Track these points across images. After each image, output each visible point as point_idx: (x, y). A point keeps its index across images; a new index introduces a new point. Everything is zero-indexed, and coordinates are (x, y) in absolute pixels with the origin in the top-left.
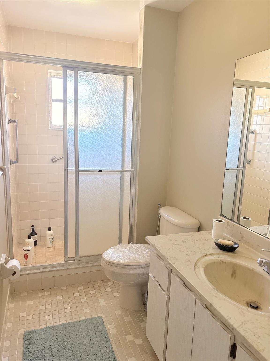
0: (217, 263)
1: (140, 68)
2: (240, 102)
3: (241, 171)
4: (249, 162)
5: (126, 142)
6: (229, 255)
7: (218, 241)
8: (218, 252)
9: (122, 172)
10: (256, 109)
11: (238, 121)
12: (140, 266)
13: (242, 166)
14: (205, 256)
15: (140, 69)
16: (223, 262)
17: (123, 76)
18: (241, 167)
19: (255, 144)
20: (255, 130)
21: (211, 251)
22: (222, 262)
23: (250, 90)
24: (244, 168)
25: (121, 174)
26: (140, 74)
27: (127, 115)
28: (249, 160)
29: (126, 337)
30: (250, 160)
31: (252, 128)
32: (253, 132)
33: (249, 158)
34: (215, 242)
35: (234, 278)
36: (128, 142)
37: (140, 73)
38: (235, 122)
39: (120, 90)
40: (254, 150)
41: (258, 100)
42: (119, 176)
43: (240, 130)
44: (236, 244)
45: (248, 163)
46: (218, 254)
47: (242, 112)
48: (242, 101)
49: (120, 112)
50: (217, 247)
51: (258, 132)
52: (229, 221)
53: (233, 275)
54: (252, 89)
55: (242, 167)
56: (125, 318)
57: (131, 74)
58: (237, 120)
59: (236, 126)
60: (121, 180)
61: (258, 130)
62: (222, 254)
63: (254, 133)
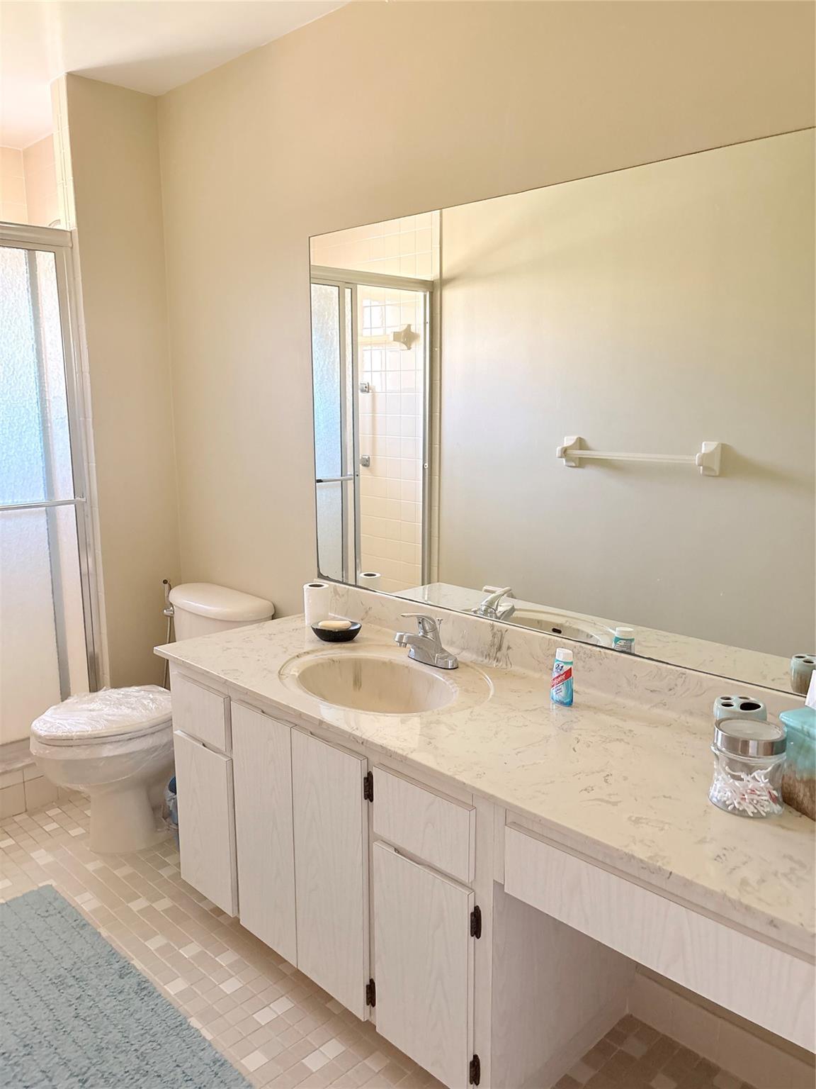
0: (322, 664)
1: (71, 232)
2: (328, 319)
3: (350, 483)
4: (366, 464)
5: (54, 427)
6: (344, 648)
7: (320, 624)
8: (322, 646)
9: (50, 508)
10: (366, 333)
11: (328, 363)
12: (142, 732)
13: (350, 471)
14: (298, 656)
15: (69, 234)
16: (334, 661)
17: (23, 251)
18: (349, 473)
19: (374, 418)
20: (370, 384)
21: (308, 648)
22: (332, 662)
23: (348, 292)
24: (356, 477)
25: (47, 514)
26: (72, 248)
27: (48, 356)
28: (367, 457)
29: (129, 905)
30: (369, 458)
31: (363, 379)
32: (367, 389)
33: (364, 452)
34: (313, 628)
35: (359, 689)
36: (58, 427)
37: (71, 245)
38: (323, 367)
39: (19, 289)
40: (374, 433)
41: (367, 310)
42: (43, 521)
43: (337, 385)
44: (354, 624)
45: (364, 465)
46: (323, 650)
47: (335, 343)
48: (333, 317)
49: (26, 346)
50: (318, 638)
51: (378, 389)
52: (337, 584)
53: (357, 682)
54: (351, 289)
55: (351, 475)
56: (115, 872)
57: (46, 247)
58: (326, 363)
59: (326, 377)
60: (48, 529)
61: (376, 383)
62: (332, 649)
63: (368, 392)
